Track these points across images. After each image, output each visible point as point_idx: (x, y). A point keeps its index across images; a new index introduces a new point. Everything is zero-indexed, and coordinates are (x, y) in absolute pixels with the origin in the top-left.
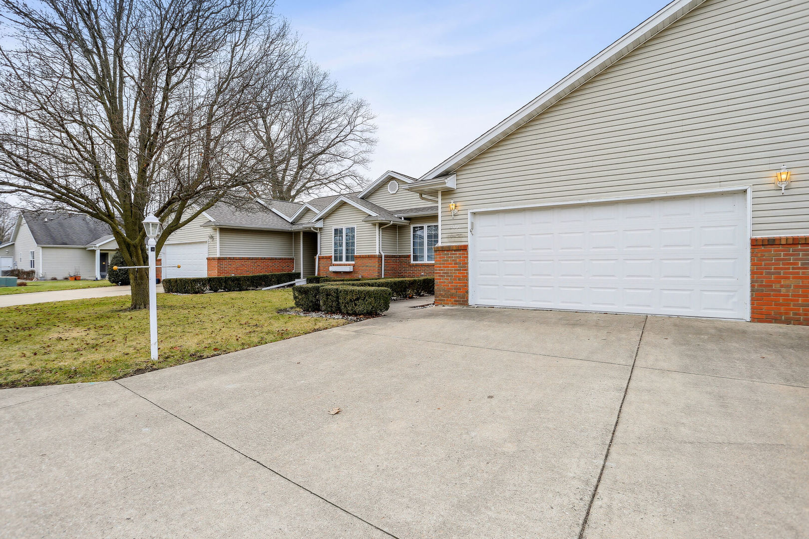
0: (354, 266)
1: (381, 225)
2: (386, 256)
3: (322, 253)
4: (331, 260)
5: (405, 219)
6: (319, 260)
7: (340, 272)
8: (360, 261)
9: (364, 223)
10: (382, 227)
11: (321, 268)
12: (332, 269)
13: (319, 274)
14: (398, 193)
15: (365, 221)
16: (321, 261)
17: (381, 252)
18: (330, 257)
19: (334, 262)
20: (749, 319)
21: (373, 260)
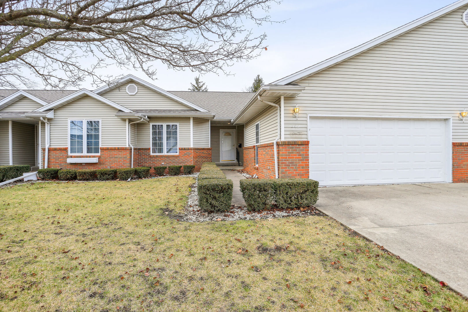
0: (99, 157)
1: (130, 121)
2: (135, 149)
3: (51, 145)
4: (67, 152)
5: (148, 117)
6: (49, 152)
7: (81, 164)
8: (106, 153)
9: (116, 117)
10: (131, 123)
11: (52, 160)
12: (69, 160)
13: (48, 166)
14: (137, 95)
15: (117, 116)
16: (52, 153)
17: (130, 145)
18: (66, 149)
19: (70, 154)
20: (451, 182)
21: (123, 152)
